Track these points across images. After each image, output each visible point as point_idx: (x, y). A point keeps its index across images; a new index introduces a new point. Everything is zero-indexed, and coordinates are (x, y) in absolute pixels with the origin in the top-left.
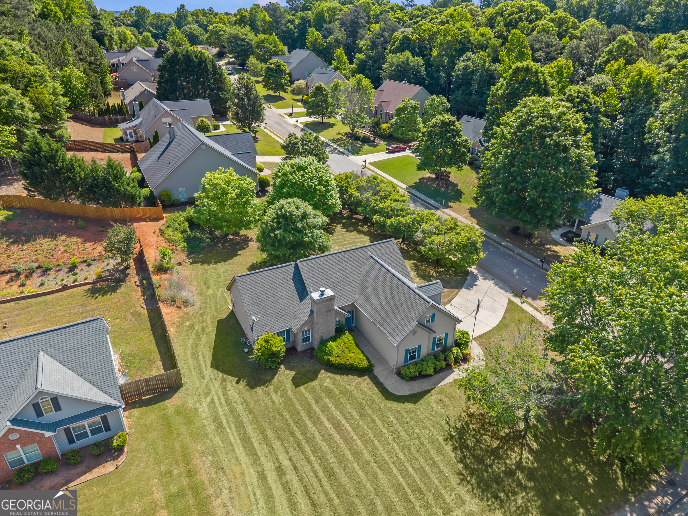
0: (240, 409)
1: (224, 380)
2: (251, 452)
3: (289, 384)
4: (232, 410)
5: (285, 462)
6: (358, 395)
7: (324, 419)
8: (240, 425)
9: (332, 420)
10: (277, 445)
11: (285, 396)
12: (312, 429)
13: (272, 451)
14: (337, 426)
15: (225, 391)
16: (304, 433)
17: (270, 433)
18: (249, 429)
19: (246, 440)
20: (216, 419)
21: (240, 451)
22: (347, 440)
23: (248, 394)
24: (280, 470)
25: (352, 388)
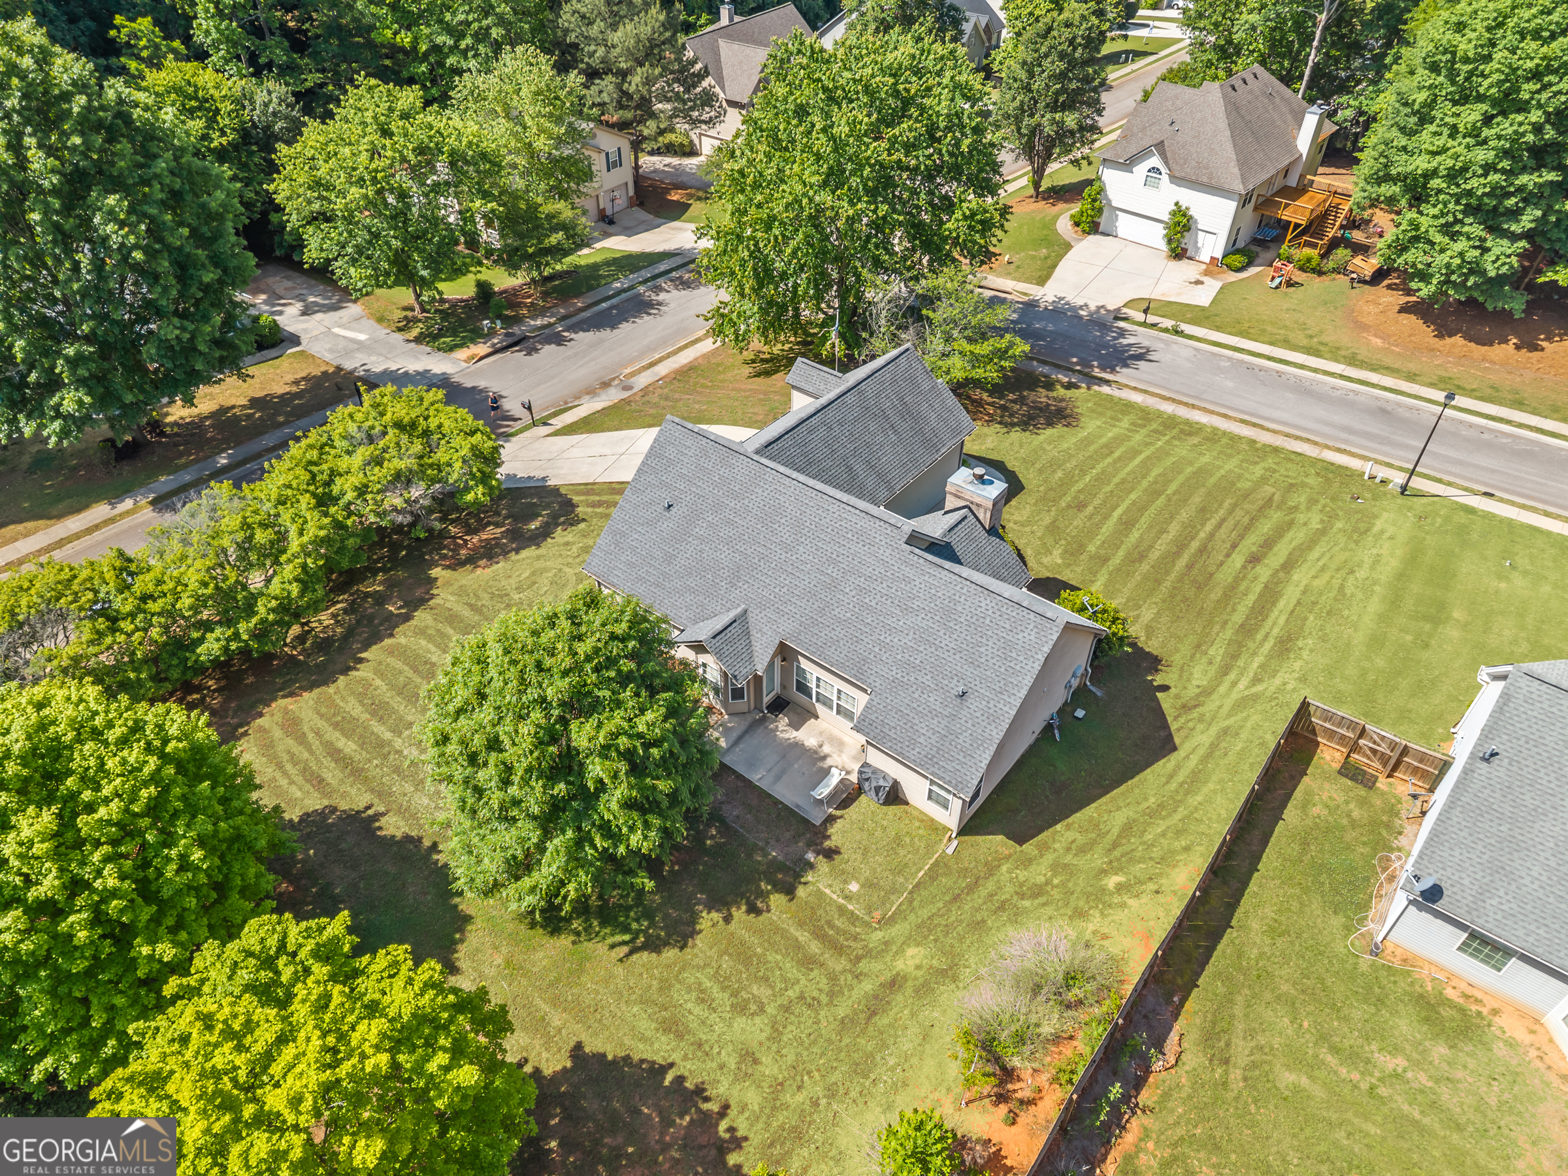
4: (1232, 655)
7: (1131, 541)
8: (1247, 629)
9: (1121, 534)
12: (1160, 548)
13: (1240, 579)
14: (1127, 524)
16: (1176, 554)
17: (1215, 594)
19: (1261, 609)
22: (1141, 509)
23: (1176, 658)
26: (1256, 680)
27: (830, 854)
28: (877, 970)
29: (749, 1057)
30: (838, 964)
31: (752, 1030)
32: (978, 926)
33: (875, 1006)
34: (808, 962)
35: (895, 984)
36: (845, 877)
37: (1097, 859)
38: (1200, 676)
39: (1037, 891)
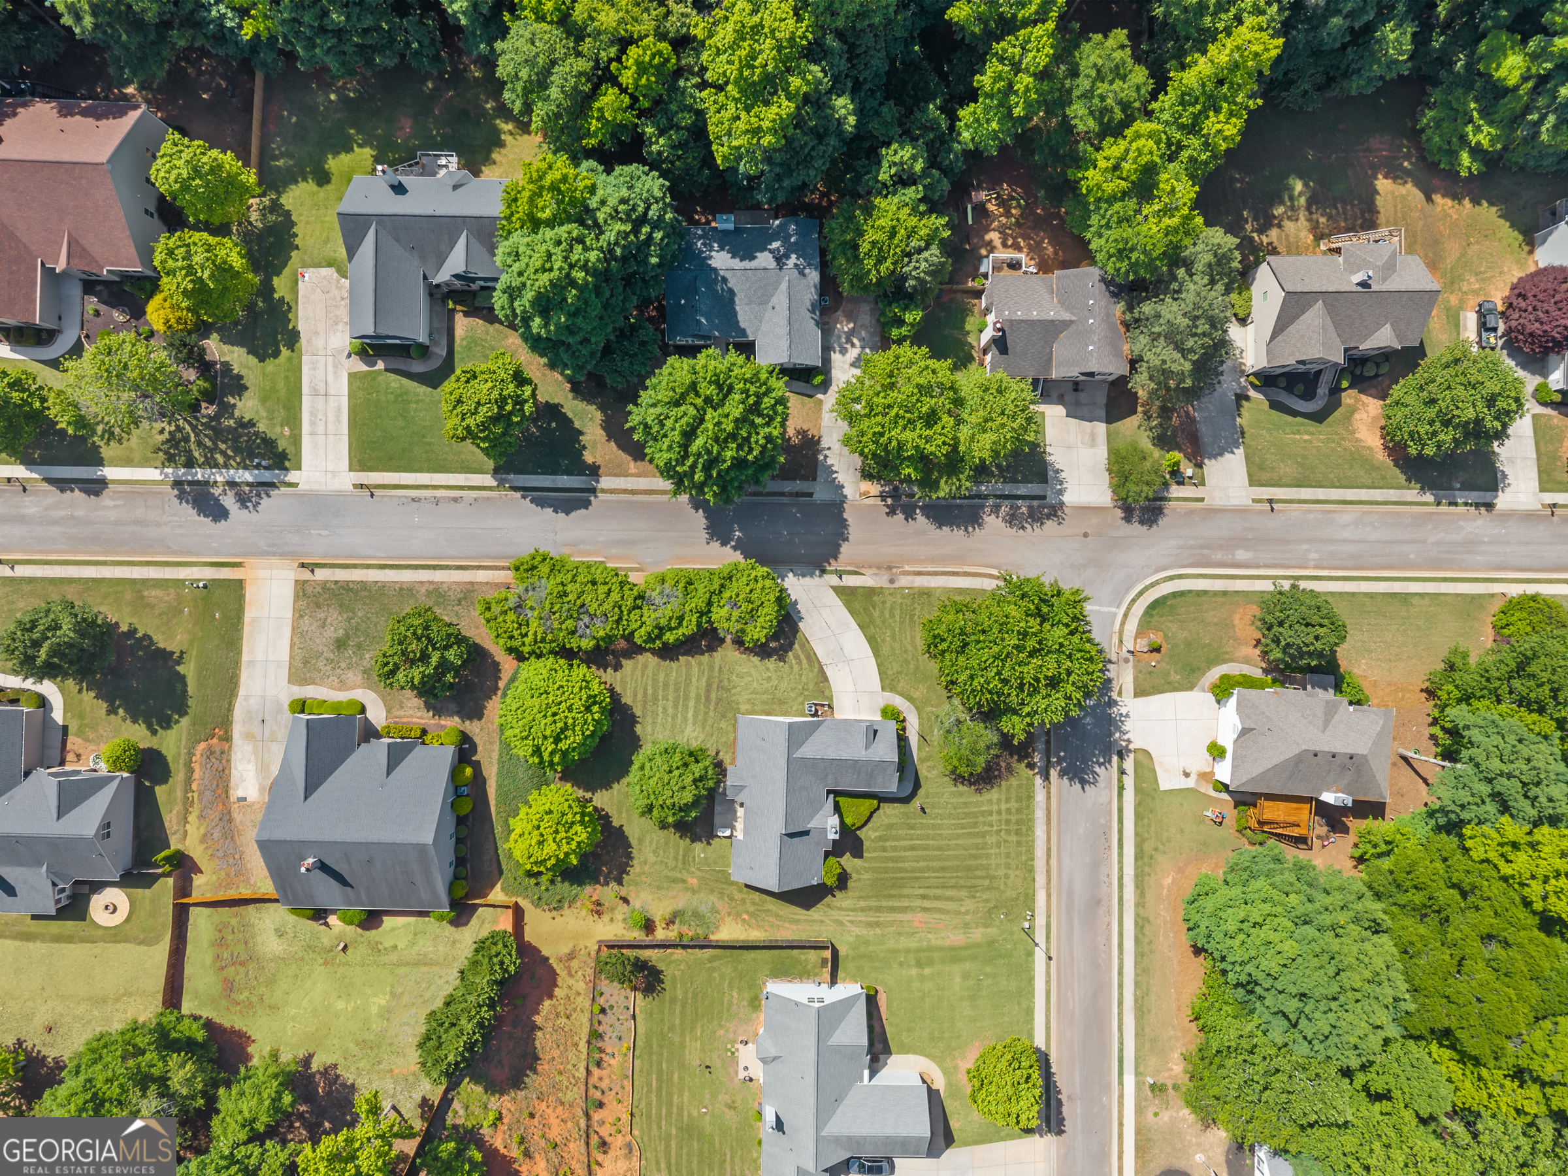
0: (862, 904)
1: (829, 906)
2: (905, 910)
3: (858, 862)
4: (862, 910)
5: (921, 891)
6: (894, 820)
7: (903, 854)
8: (879, 909)
9: (905, 849)
10: (906, 891)
11: (867, 870)
12: (907, 865)
13: (908, 896)
14: (913, 848)
15: (841, 909)
16: (906, 871)
17: (892, 892)
18: (884, 904)
19: (893, 909)
20: (870, 925)
21: (900, 917)
22: (926, 848)
23: (850, 894)
24: (924, 897)
25: (886, 821)
26: (852, 922)
27: (709, 844)
28: (685, 875)
29: (645, 862)
30: (680, 865)
31: (652, 858)
32: (712, 891)
33: (675, 881)
34: (676, 858)
35: (684, 881)
36: (704, 851)
37: (752, 909)
38: (846, 903)
39: (731, 899)
